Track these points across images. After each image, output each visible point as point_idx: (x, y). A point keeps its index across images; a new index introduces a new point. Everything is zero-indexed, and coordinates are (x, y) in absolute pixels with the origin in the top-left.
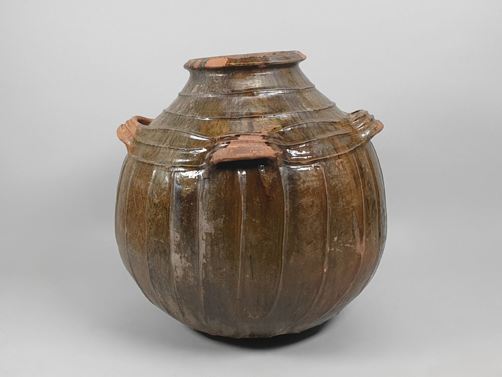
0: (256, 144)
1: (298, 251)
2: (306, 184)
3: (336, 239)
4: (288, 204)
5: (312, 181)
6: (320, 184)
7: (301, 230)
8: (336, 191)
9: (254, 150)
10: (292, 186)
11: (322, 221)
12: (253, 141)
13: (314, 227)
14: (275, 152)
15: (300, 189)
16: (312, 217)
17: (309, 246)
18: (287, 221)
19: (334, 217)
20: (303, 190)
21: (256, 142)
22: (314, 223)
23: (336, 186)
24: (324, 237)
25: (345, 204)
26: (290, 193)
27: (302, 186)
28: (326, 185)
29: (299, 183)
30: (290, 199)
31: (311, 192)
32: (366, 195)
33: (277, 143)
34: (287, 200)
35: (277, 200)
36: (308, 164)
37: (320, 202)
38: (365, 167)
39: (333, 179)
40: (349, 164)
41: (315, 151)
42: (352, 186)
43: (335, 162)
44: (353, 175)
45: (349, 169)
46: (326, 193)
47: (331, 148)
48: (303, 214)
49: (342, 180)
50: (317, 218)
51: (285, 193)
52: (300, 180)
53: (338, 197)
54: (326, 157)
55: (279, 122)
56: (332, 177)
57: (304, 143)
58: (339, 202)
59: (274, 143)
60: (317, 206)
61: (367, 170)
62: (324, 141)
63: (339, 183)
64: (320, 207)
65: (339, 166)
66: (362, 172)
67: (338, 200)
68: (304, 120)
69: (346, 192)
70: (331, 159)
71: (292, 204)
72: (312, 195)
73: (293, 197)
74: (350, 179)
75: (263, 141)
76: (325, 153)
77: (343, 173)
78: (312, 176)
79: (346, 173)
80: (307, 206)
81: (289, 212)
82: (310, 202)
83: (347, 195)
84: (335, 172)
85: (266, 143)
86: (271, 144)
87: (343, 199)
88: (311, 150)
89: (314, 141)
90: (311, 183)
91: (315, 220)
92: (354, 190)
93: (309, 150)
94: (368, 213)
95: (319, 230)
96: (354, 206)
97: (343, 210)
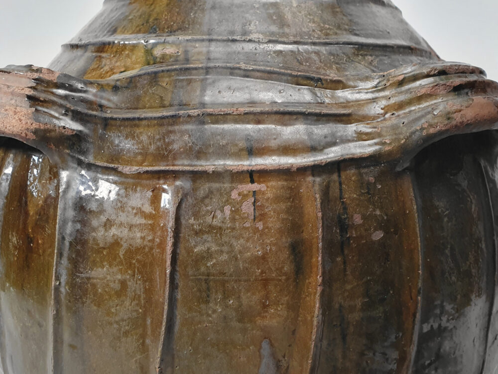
2: (114, 231)
4: (62, 271)
5: (131, 227)
6: (153, 241)
8: (203, 269)
14: (35, 125)
15: (94, 239)
16: (117, 323)
20: (101, 245)
23: (209, 255)
25: (232, 313)
26: (71, 243)
27: (102, 231)
28: (169, 250)
29: (95, 223)
30: (69, 259)
31: (122, 257)
32: (341, 306)
33: (68, 105)
34: (61, 259)
35: (44, 252)
36: (139, 175)
37: (146, 290)
38: (363, 225)
39: (203, 234)
40: (289, 204)
41: (176, 146)
42: (277, 269)
43: (232, 189)
44: (289, 240)
45: (278, 218)
46: (166, 270)
47: (237, 145)
48: (95, 308)
49: (235, 244)
50: (134, 329)
51: (59, 240)
52: (99, 217)
53: (208, 289)
54: (200, 169)
55: (144, 58)
56: (200, 230)
57: (155, 118)
58: (211, 305)
59: (54, 103)
60: (136, 297)
61: (378, 235)
62: (225, 122)
63: (222, 252)
64: (143, 302)
65: (241, 202)
66: (342, 236)
67: (208, 296)
68: (214, 59)
69: (245, 281)
70: (217, 175)
71: (71, 272)
72: (122, 264)
73: (76, 256)
74: (274, 248)
75: (23, 92)
76: (208, 156)
77: (247, 225)
78: (136, 214)
79: (261, 228)
80: (107, 289)
81: (63, 290)
82: (117, 282)
83: (248, 291)
84: (219, 216)
85: (29, 97)
86: (45, 105)
87: (226, 297)
88: (167, 140)
89: (189, 116)
90: (127, 230)
91: (126, 333)
92: (280, 280)
93: (159, 140)
94: (340, 356)
95: (136, 361)
96: (271, 328)
97: (224, 328)
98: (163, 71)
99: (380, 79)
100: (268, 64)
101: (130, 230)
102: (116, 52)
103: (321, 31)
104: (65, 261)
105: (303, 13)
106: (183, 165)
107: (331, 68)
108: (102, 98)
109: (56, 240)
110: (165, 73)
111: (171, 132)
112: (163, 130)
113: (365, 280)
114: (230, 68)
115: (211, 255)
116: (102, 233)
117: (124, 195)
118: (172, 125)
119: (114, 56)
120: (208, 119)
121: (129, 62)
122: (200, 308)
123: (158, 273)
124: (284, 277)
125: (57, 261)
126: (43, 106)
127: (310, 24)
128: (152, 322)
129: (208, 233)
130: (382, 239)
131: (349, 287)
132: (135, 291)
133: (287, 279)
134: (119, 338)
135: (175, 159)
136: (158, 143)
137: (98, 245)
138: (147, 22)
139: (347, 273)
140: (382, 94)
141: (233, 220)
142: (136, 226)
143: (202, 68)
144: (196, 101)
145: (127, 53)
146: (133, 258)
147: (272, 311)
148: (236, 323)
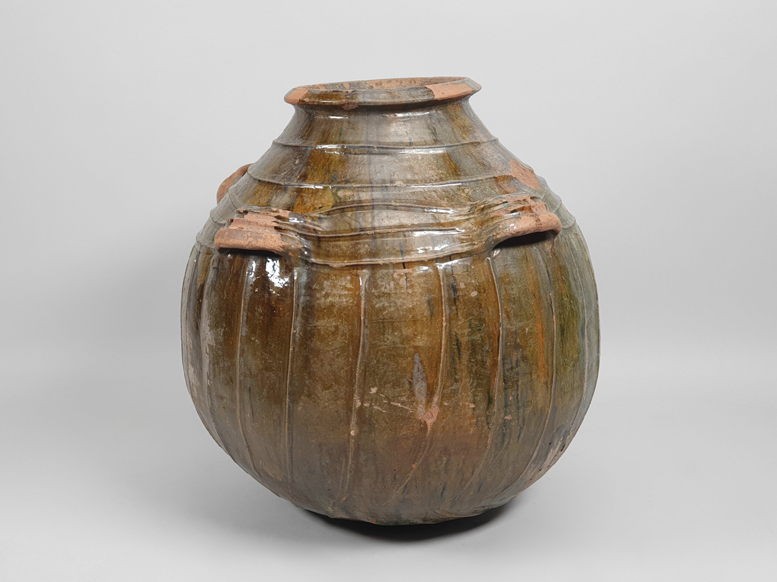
0: (260, 228)
1: (309, 396)
2: (330, 299)
3: (374, 390)
4: (298, 325)
5: (340, 296)
6: (353, 303)
7: (314, 366)
8: (381, 316)
9: (251, 237)
10: (308, 298)
11: (350, 359)
12: (257, 223)
13: (336, 366)
14: (284, 244)
15: (318, 304)
16: (332, 350)
17: (326, 391)
18: (294, 349)
19: (372, 356)
20: (323, 307)
21: (261, 226)
22: (336, 360)
23: (384, 308)
24: (351, 383)
25: (397, 340)
26: (303, 308)
27: (323, 300)
28: (362, 306)
29: (318, 295)
30: (302, 317)
31: (335, 313)
32: (456, 334)
33: (297, 231)
34: (297, 317)
35: (284, 315)
36: (342, 269)
37: (349, 330)
38: (466, 288)
39: (380, 297)
40: (425, 279)
41: (362, 251)
42: (421, 314)
43: (394, 272)
44: (426, 298)
45: (420, 287)
46: (361, 318)
47: (395, 249)
48: (319, 343)
49: (397, 302)
50: (342, 353)
51: (295, 307)
52: (321, 292)
53: (384, 327)
54: (377, 263)
55: (333, 198)
56: (378, 295)
57: (349, 236)
58: (386, 336)
59: (290, 230)
60: (344, 334)
61: (474, 294)
62: (387, 237)
63: (391, 306)
64: (348, 337)
65: (399, 279)
66: (454, 295)
67: (384, 331)
68: (376, 199)
69: (404, 321)
70: (386, 266)
71: (303, 324)
72: (336, 317)
73: (307, 315)
74: (418, 303)
75: (272, 225)
76: (380, 255)
77: (403, 291)
78: (342, 289)
79: (410, 292)
80: (327, 332)
81: (297, 335)
82: (333, 327)
83: (406, 327)
84: (388, 288)
85: (276, 228)
86: (285, 231)
87: (394, 331)
88: (356, 248)
89: (367, 234)
90: (338, 298)
91: (338, 356)
92: (423, 320)
93: (352, 248)
94: (457, 362)
95: (344, 371)
96: (419, 347)
97: (393, 348)
98: (347, 208)
99: (472, 207)
100: (408, 201)
101: (339, 298)
102: (312, 193)
103: (437, 176)
104: (299, 318)
105: (425, 163)
106: (366, 261)
107: (444, 199)
108: (314, 225)
109: (294, 306)
110: (349, 209)
111: (358, 243)
112: (353, 242)
113: (468, 319)
114: (387, 205)
115: (385, 309)
116: (323, 301)
117: (335, 279)
118: (358, 240)
119: (312, 196)
120: (378, 236)
121: (323, 200)
122: (380, 338)
123: (356, 320)
124: (424, 319)
125: (295, 319)
126: (284, 232)
127: (430, 172)
128: (353, 348)
129: (382, 297)
130: (476, 296)
131: (460, 323)
132: (343, 331)
133: (427, 320)
134: (333, 359)
135: (361, 258)
136: (352, 250)
137: (321, 307)
138: (329, 171)
139: (459, 315)
140: (472, 216)
141: (396, 288)
142: (343, 295)
143: (370, 205)
144: (369, 226)
145: (320, 194)
146: (342, 313)
147: (419, 338)
148: (400, 345)
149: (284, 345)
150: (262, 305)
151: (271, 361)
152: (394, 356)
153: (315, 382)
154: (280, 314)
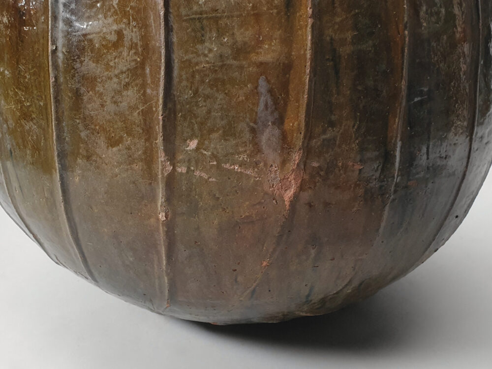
1: (88, 158)
3: (193, 144)
4: (58, 34)
7: (89, 106)
8: (195, 8)
13: (124, 104)
16: (116, 76)
17: (115, 149)
19: (185, 83)
25: (227, 51)
26: (65, 4)
30: (64, 21)
31: (116, 6)
32: (332, 39)
34: (55, 22)
35: (37, 21)
37: (142, 36)
42: (268, 3)
46: (159, 13)
48: (94, 65)
50: (134, 80)
53: (202, 28)
58: (207, 44)
60: (133, 46)
64: (140, 49)
67: (203, 36)
71: (66, 34)
72: (117, 14)
73: (71, 15)
80: (104, 43)
81: (60, 53)
82: (113, 33)
83: (241, 27)
87: (220, 35)
91: (127, 86)
92: (272, 14)
94: (334, 91)
95: (139, 113)
96: (267, 64)
97: (222, 67)
104: (59, 24)
113: (353, 13)
122: (196, 49)
123: (152, 18)
124: (275, 11)
125: (52, 25)
128: (151, 71)
131: (338, 20)
132: (131, 40)
133: (278, 13)
134: (120, 92)
139: (336, 5)
146: (127, 6)
147: (267, 46)
148: (231, 62)
149: (42, 74)
150: (7, 11)
151: (28, 104)
152: (223, 82)
153: (96, 134)
154: (31, 20)
